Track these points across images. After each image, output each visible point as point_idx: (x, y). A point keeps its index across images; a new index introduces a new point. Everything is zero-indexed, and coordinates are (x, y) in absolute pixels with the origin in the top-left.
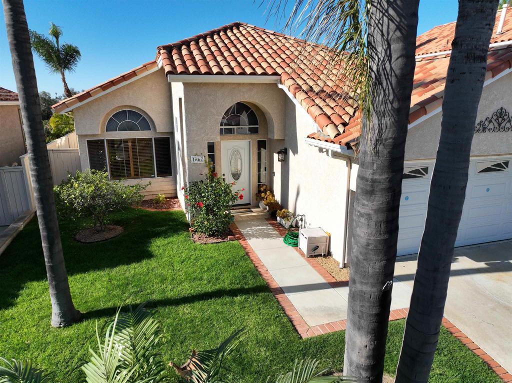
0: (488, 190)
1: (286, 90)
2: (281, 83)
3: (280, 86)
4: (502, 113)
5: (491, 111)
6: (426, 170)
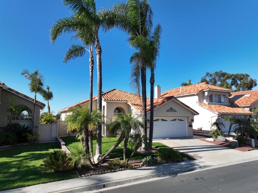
0: (173, 125)
1: (129, 104)
2: (128, 102)
3: (128, 103)
4: (171, 109)
5: (169, 108)
6: (159, 119)
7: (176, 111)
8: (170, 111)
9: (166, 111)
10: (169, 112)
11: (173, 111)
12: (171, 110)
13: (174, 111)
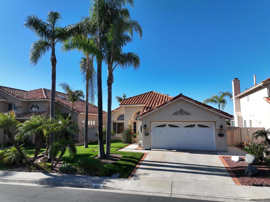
0: (189, 133)
4: (181, 110)
5: (178, 110)
6: (165, 125)
7: (190, 114)
8: (178, 113)
9: (173, 114)
10: (176, 116)
11: (185, 113)
12: (181, 112)
13: (187, 114)
